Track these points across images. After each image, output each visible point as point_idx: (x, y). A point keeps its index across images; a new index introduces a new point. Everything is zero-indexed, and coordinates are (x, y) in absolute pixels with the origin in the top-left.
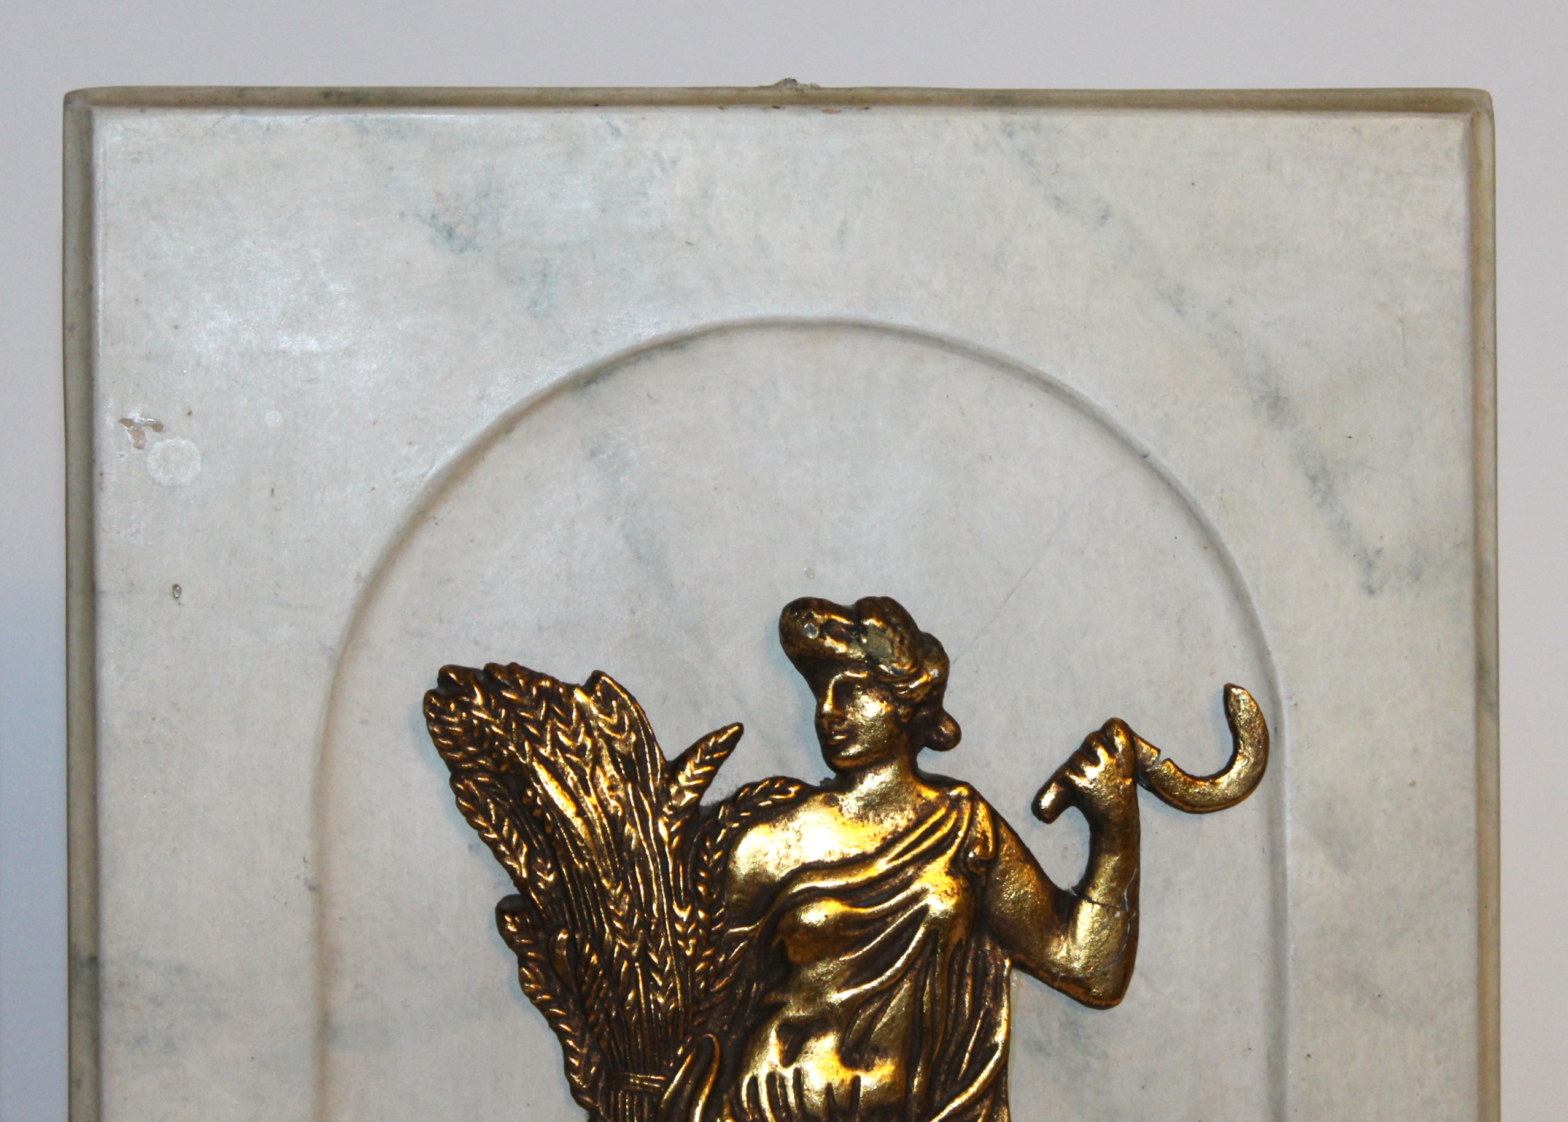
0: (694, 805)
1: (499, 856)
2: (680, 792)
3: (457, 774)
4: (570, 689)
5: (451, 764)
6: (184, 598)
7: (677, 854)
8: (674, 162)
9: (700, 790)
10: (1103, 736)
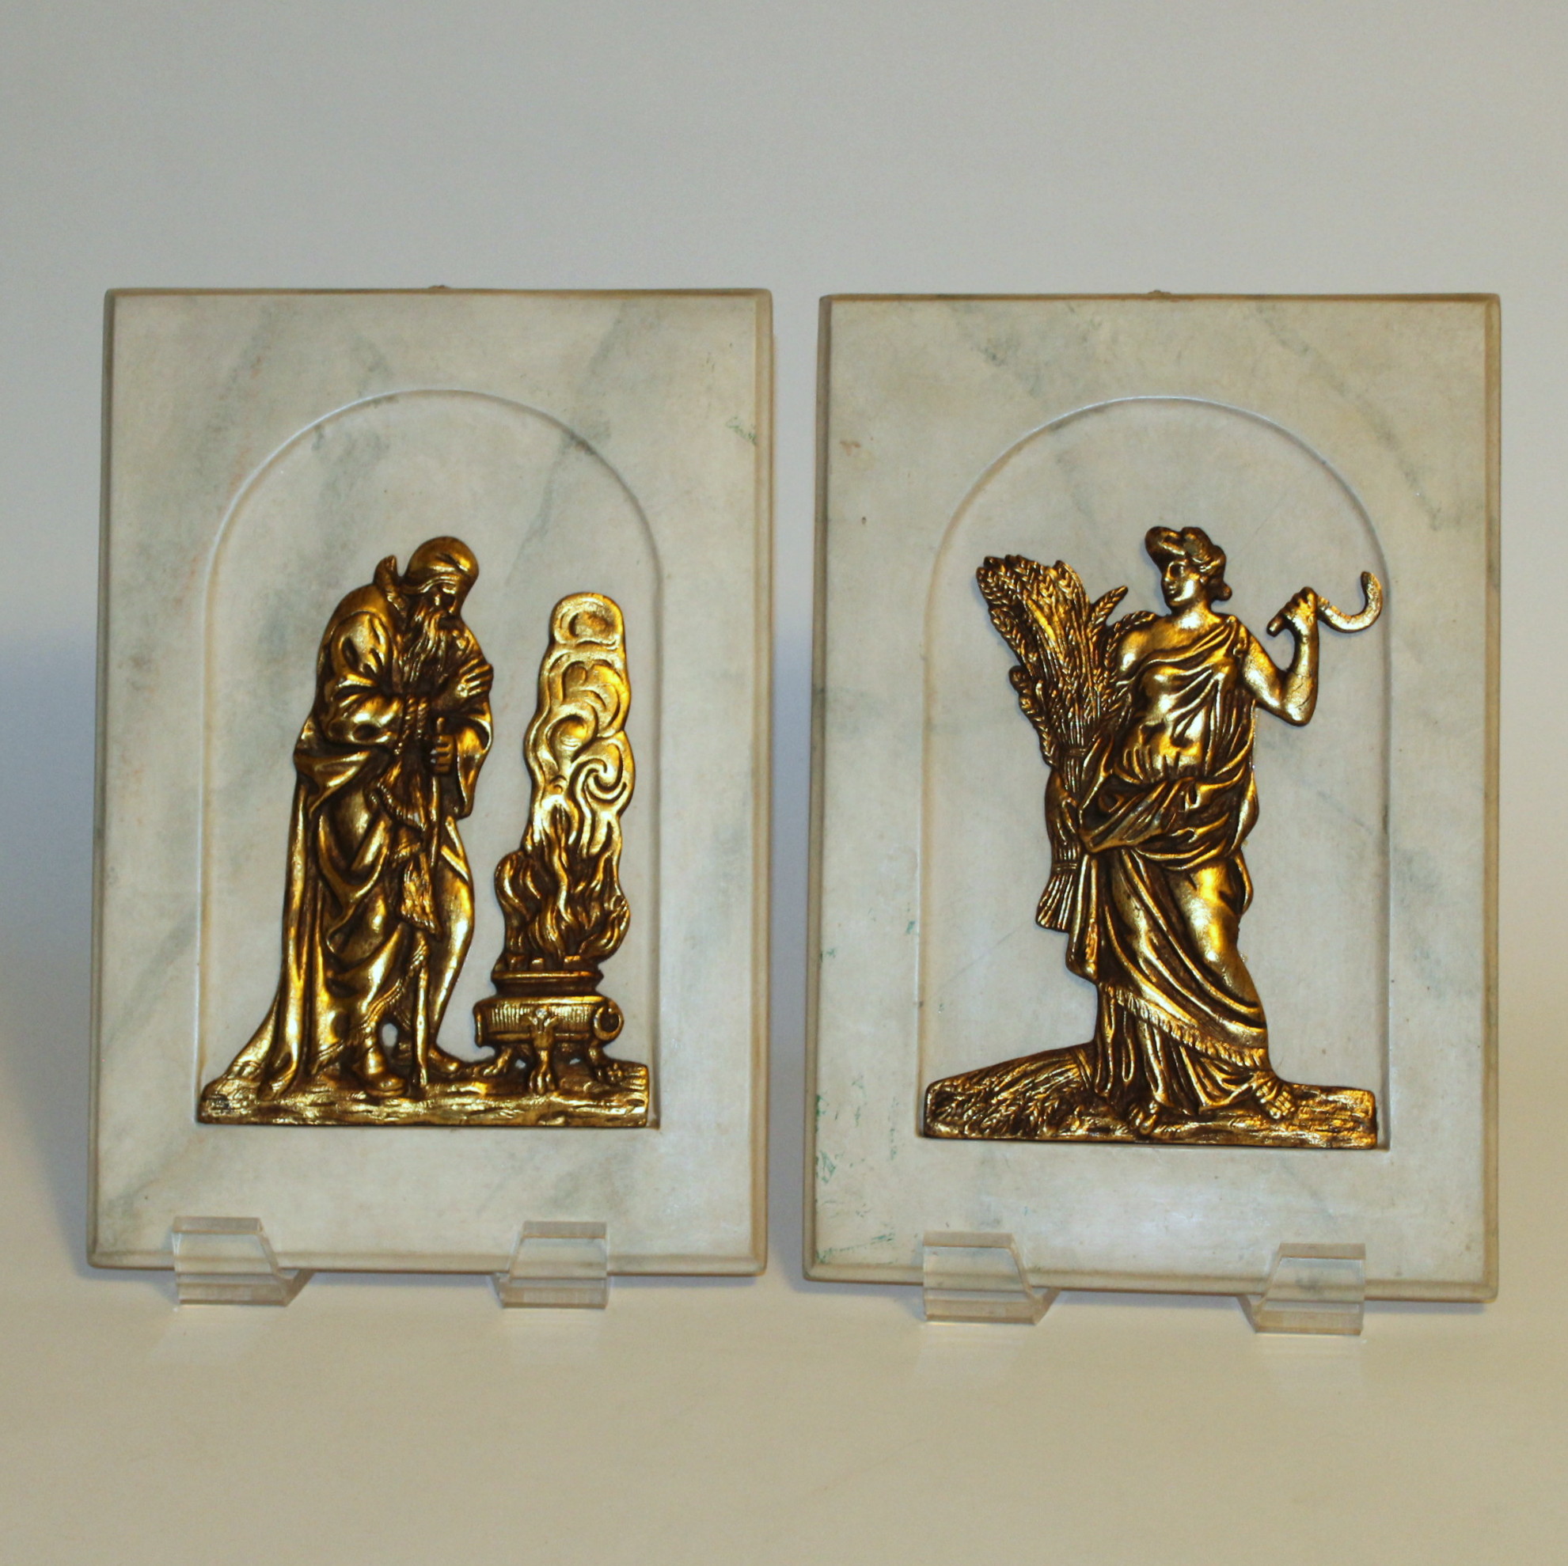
0: (1103, 623)
1: (1011, 646)
2: (1097, 618)
3: (991, 606)
4: (1046, 568)
5: (989, 602)
6: (868, 523)
7: (1096, 645)
8: (1100, 325)
9: (1107, 615)
10: (1303, 594)
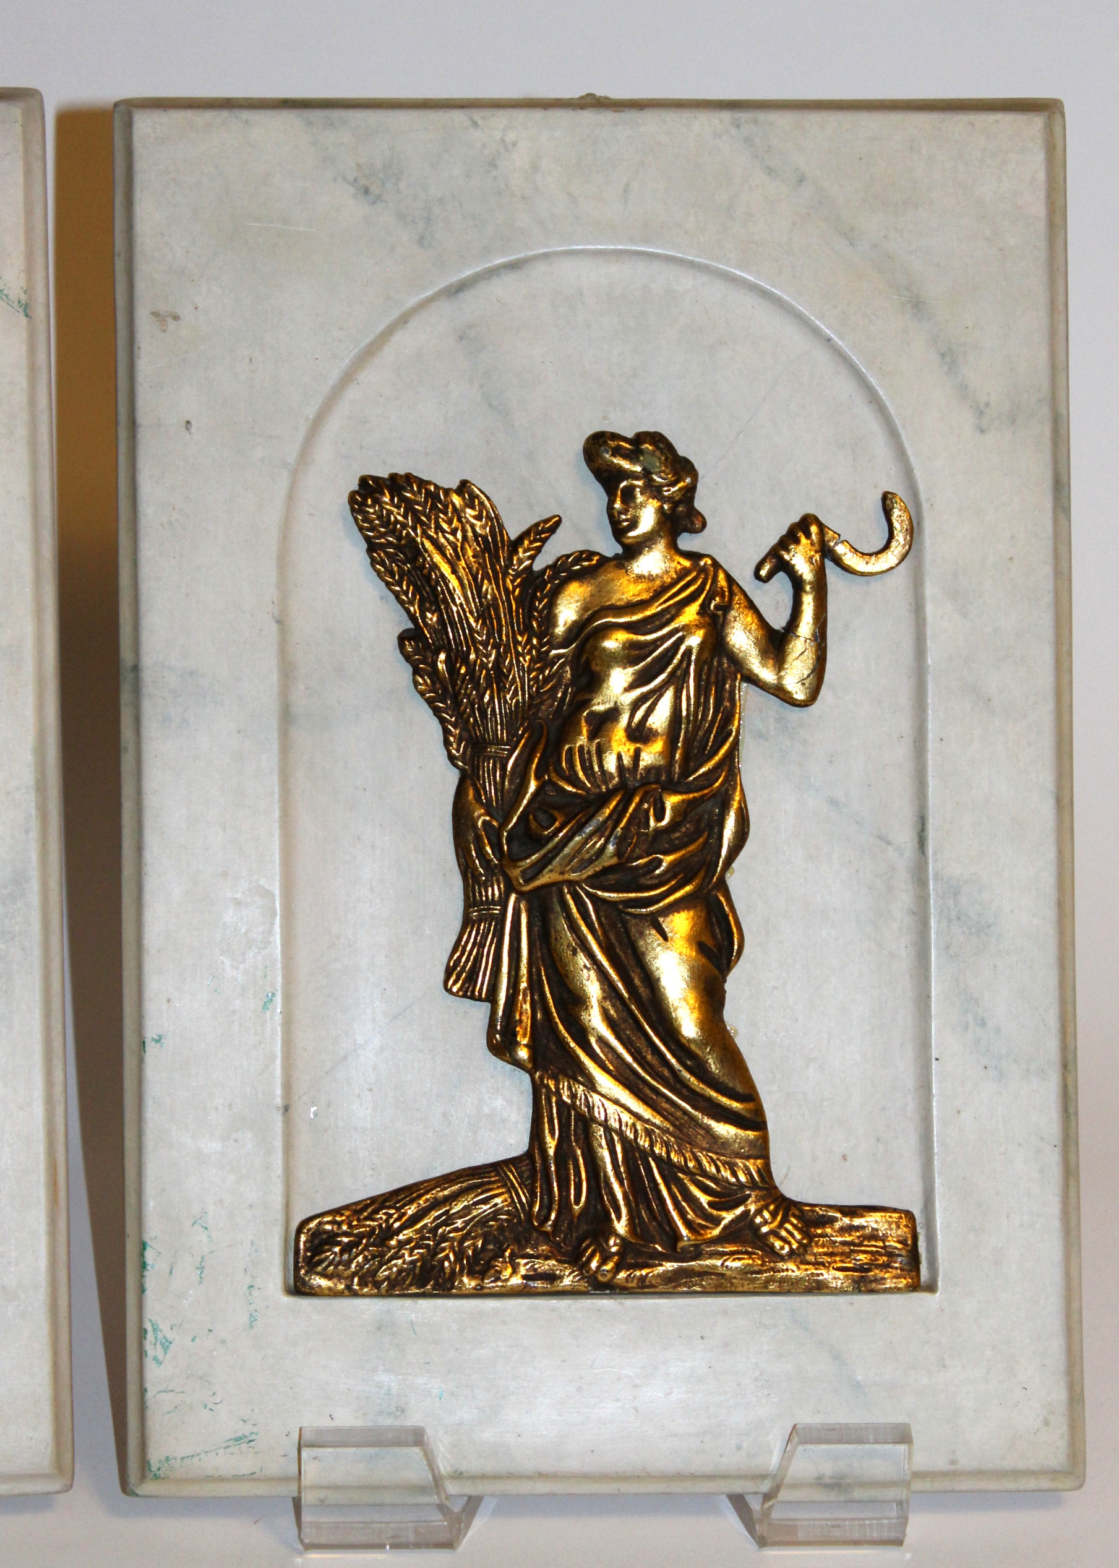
0: (530, 567)
1: (402, 603)
2: (520, 562)
3: (372, 548)
4: (447, 492)
5: (368, 539)
6: (193, 430)
7: (520, 601)
8: (514, 145)
9: (532, 558)
10: (804, 524)
